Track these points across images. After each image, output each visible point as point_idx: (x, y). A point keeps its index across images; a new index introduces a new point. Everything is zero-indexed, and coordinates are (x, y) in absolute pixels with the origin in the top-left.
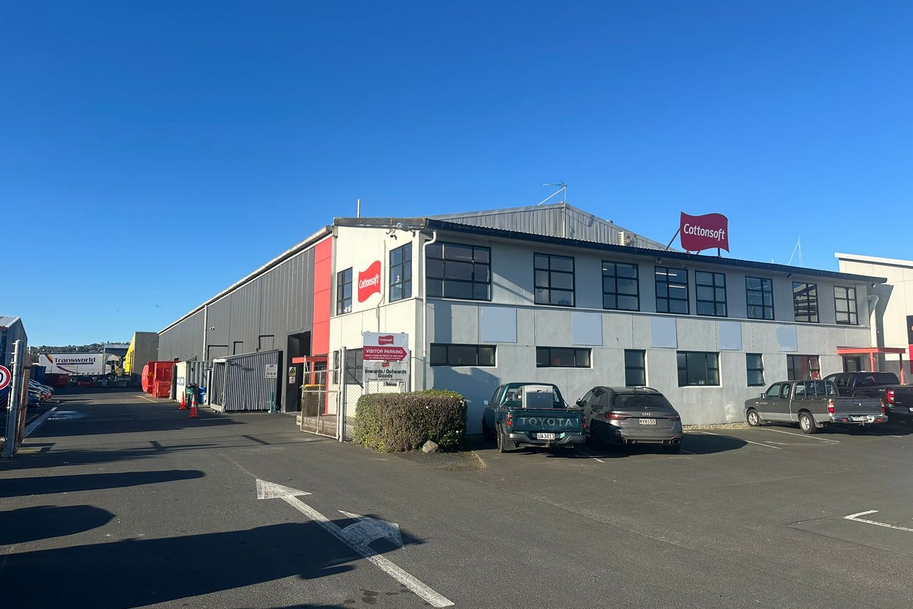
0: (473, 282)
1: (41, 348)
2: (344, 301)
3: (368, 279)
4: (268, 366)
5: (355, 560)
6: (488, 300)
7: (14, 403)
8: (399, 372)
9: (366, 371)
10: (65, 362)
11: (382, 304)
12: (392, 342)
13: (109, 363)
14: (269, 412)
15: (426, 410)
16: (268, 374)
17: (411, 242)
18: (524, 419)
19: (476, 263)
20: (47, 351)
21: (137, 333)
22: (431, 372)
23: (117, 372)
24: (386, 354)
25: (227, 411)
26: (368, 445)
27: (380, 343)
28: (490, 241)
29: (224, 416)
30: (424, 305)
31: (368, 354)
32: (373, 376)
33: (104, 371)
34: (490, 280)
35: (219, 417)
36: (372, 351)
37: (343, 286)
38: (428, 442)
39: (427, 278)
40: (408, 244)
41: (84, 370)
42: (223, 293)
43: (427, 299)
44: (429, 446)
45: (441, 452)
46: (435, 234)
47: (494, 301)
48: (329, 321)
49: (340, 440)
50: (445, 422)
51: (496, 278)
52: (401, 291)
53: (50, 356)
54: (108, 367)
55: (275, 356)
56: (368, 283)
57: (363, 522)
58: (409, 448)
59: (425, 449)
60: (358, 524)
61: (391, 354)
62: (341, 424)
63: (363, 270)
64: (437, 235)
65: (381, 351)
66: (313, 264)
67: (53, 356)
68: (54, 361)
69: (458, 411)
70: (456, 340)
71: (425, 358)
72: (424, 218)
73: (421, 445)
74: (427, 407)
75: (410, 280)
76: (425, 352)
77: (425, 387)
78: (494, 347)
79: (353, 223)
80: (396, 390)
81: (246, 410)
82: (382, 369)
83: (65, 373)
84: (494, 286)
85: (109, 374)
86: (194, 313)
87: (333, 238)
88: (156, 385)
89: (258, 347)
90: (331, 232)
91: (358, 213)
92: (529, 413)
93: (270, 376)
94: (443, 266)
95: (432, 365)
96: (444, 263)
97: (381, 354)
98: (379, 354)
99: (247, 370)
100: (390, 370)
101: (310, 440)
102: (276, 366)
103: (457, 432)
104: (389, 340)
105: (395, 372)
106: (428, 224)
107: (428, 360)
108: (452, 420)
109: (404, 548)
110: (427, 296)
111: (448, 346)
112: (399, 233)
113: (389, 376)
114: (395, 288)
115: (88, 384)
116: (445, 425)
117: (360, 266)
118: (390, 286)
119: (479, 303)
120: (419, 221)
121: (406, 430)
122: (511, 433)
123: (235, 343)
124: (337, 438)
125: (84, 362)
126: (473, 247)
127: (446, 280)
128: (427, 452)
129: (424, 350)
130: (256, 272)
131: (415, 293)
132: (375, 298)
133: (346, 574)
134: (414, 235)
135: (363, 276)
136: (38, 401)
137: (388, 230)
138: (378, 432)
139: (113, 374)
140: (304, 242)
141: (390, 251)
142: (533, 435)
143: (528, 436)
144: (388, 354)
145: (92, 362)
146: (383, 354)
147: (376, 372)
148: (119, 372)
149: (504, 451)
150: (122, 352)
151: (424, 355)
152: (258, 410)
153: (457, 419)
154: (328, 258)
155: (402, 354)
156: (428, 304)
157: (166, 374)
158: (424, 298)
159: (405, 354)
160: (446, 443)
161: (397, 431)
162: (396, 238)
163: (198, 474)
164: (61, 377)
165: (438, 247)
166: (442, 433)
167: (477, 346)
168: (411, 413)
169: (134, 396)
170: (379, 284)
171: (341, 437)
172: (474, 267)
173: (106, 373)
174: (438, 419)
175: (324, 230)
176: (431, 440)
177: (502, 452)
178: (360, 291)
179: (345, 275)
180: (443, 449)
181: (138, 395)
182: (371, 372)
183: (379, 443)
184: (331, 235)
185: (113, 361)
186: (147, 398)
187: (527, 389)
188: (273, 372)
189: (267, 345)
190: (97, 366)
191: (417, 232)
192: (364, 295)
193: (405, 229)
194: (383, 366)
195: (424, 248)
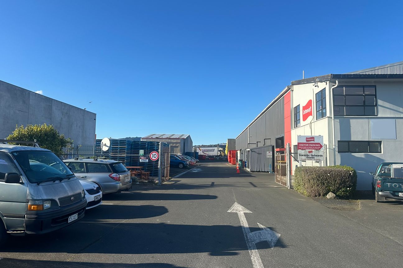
0: (364, 105)
1: (202, 146)
2: (297, 121)
3: (307, 109)
4: (268, 152)
5: (242, 250)
6: (376, 116)
7: (160, 165)
8: (319, 156)
9: (300, 155)
10: (205, 151)
11: (313, 121)
12: (314, 141)
13: (219, 151)
14: (270, 173)
15: (328, 176)
16: (268, 156)
17: (325, 88)
18: (389, 184)
19: (366, 95)
20: (199, 147)
21: (228, 139)
22: (338, 156)
23: (222, 154)
24: (310, 146)
25: (251, 171)
26: (300, 192)
27: (307, 141)
28: (375, 82)
29: (251, 173)
30: (333, 121)
31: (300, 146)
32: (304, 157)
33: (218, 153)
34: (376, 104)
35: (248, 173)
36: (302, 145)
37: (296, 114)
38: (330, 193)
39: (334, 106)
40: (324, 89)
41: (211, 154)
42: (253, 121)
43: (334, 117)
44: (330, 195)
45: (337, 199)
46: (337, 82)
47: (379, 116)
48: (291, 131)
49: (289, 188)
50: (340, 183)
51: (380, 102)
52: (321, 114)
53: (200, 148)
54: (219, 152)
55: (271, 148)
56: (307, 111)
57: (264, 231)
58: (319, 195)
59: (328, 196)
60: (260, 231)
61: (313, 146)
62: (289, 181)
63: (304, 105)
64: (339, 82)
65: (307, 145)
66: (283, 105)
67: (201, 148)
68: (201, 150)
69: (349, 178)
70: (353, 138)
71: (334, 149)
72: (330, 74)
73: (326, 194)
74: (329, 174)
75: (325, 108)
76: (334, 145)
77: (335, 164)
78: (380, 142)
79: (299, 83)
80: (318, 165)
81: (259, 171)
82: (308, 154)
83: (205, 154)
84: (379, 107)
85: (219, 155)
86: (245, 130)
87: (291, 92)
88: (232, 159)
89: (264, 144)
90: (290, 89)
91: (303, 78)
92: (393, 181)
93: (269, 157)
94: (344, 99)
95: (339, 152)
96: (345, 97)
97: (308, 146)
98: (307, 146)
99: (259, 154)
100: (313, 154)
101: (276, 187)
102: (271, 152)
103: (348, 189)
104: (312, 139)
105: (316, 156)
106: (332, 77)
107: (337, 149)
108: (344, 182)
109: (272, 249)
110: (334, 115)
111: (349, 142)
112: (319, 84)
113: (312, 158)
114: (319, 113)
115: (212, 159)
116: (340, 184)
117: (303, 104)
118: (317, 112)
119: (368, 117)
120: (328, 76)
121: (317, 186)
122: (380, 191)
123: (257, 142)
124: (287, 187)
125: (211, 151)
126: (364, 87)
127: (346, 106)
128: (329, 198)
129: (334, 144)
130: (263, 111)
131: (328, 115)
132: (310, 118)
133: (231, 257)
134: (326, 84)
135: (305, 108)
136: (188, 165)
137: (314, 84)
138: (303, 186)
139: (221, 155)
140: (279, 95)
141: (316, 94)
142: (396, 194)
143: (392, 194)
144: (311, 146)
145: (213, 150)
146: (309, 146)
147: (305, 155)
148: (223, 154)
149: (378, 202)
150: (224, 147)
151: (334, 147)
152: (265, 172)
153: (348, 182)
154: (289, 101)
155: (319, 146)
156: (335, 120)
157: (234, 155)
158: (333, 116)
159: (321, 146)
160: (341, 194)
161: (312, 186)
162: (318, 87)
163: (215, 197)
164: (204, 156)
165: (341, 89)
166: (338, 189)
167: (369, 142)
168: (319, 177)
169: (224, 164)
170: (311, 112)
171: (289, 187)
172: (365, 97)
173: (218, 155)
174: (336, 181)
175: (286, 88)
176: (332, 192)
177: (377, 202)
178: (303, 116)
179: (297, 108)
180: (339, 197)
181: (226, 163)
182: (302, 155)
183: (304, 191)
184: (290, 90)
185: (221, 150)
186: (229, 165)
187: (395, 166)
188: (270, 155)
189: (268, 143)
190: (215, 152)
191: (328, 82)
192: (305, 117)
193: (321, 82)
194: (309, 153)
195: (331, 90)
